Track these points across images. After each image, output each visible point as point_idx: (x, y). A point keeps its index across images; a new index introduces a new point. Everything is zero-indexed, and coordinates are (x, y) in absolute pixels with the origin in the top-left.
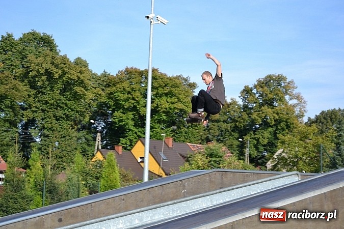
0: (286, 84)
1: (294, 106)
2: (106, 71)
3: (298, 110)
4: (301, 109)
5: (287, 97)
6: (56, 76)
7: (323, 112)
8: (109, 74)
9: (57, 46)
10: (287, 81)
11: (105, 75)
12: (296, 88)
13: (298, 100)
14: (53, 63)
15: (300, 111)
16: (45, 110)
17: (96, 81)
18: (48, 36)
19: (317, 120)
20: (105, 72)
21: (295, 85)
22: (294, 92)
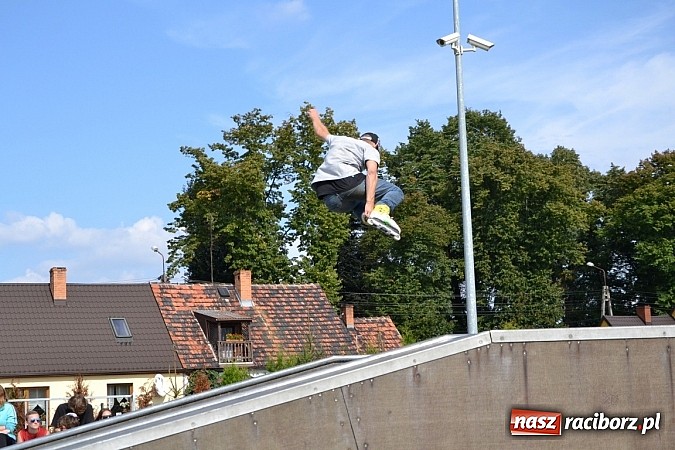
2: (615, 165)
6: (506, 187)
8: (623, 170)
9: (514, 132)
11: (615, 172)
14: (497, 164)
16: (496, 253)
17: (599, 187)
18: (494, 115)
20: (614, 168)
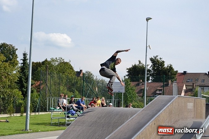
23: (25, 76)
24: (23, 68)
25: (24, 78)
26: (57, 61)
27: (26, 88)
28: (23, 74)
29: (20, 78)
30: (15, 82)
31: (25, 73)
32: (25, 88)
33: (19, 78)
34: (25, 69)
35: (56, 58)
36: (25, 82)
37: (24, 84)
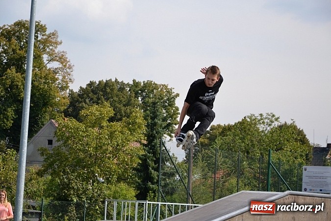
0: (45, 37)
1: (55, 72)
3: (60, 77)
4: (64, 77)
5: (45, 57)
7: (91, 84)
10: (47, 33)
12: (61, 43)
13: (62, 63)
15: (62, 81)
19: (83, 95)
21: (59, 40)
22: (56, 51)
23: (154, 153)
24: (151, 136)
25: (152, 160)
26: (263, 122)
27: (156, 183)
28: (151, 149)
29: (144, 159)
30: (134, 169)
31: (154, 146)
32: (153, 183)
33: (140, 159)
34: (154, 137)
35: (261, 115)
36: (153, 168)
37: (151, 173)
